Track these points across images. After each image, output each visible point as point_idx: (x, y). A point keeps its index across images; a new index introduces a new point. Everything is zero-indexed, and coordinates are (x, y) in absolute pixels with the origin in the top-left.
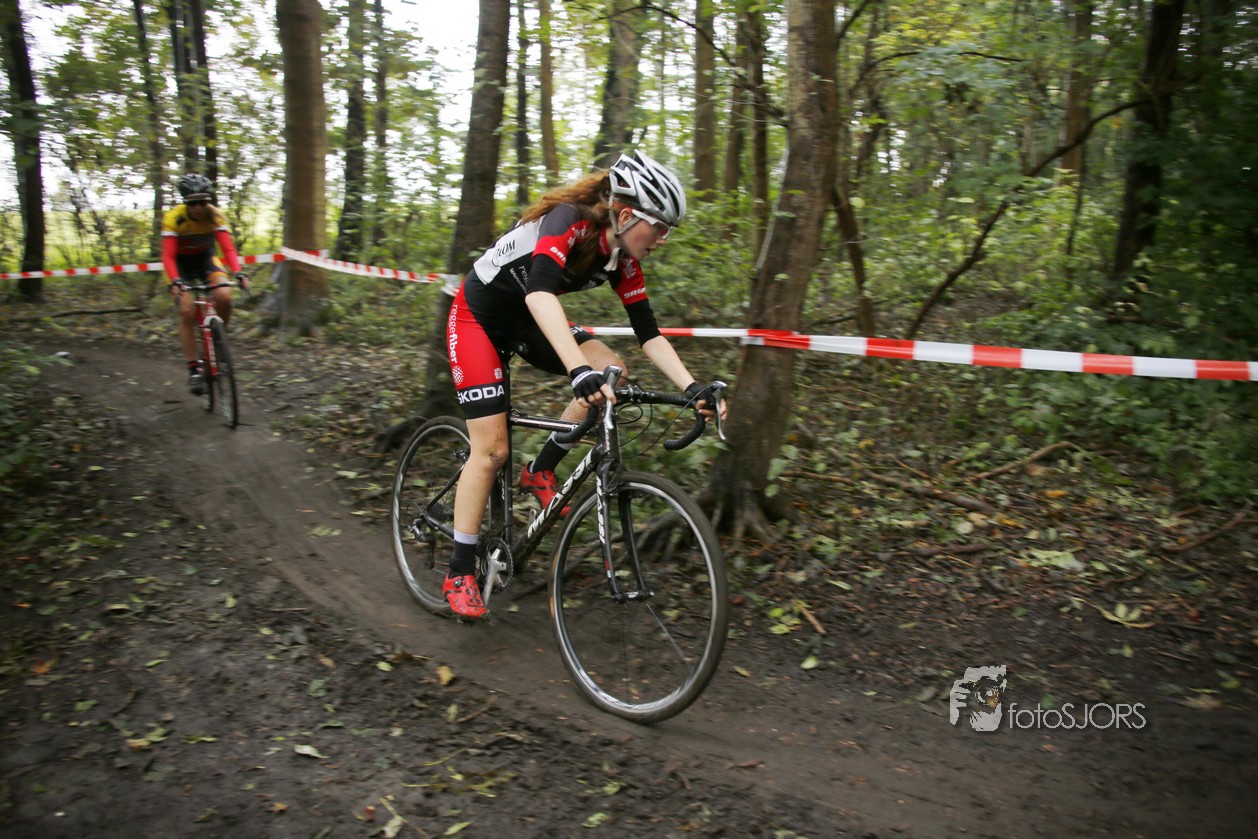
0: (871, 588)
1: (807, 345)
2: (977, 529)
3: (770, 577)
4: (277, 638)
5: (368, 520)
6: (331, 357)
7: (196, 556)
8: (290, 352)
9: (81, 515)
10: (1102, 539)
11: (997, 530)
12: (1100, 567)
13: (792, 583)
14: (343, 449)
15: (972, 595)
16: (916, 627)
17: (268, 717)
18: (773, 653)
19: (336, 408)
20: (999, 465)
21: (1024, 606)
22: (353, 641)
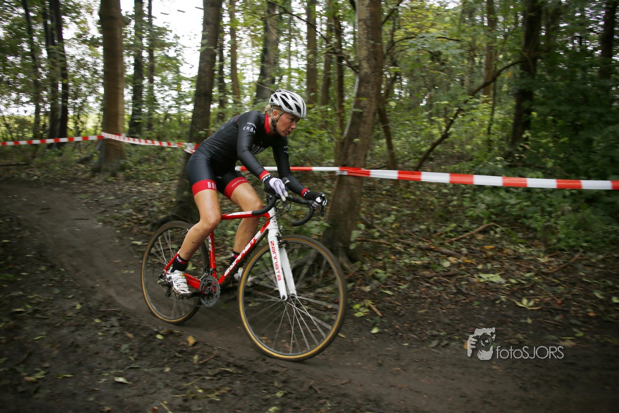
0: (403, 294)
1: (369, 174)
2: (453, 265)
3: (353, 289)
4: (103, 324)
6: (127, 187)
7: (60, 284)
8: (106, 185)
10: (513, 268)
11: (462, 265)
12: (513, 281)
13: (363, 292)
14: (135, 230)
15: (452, 296)
16: (426, 312)
17: (100, 364)
18: (356, 326)
19: (131, 211)
20: (461, 235)
21: (478, 301)
22: (143, 325)
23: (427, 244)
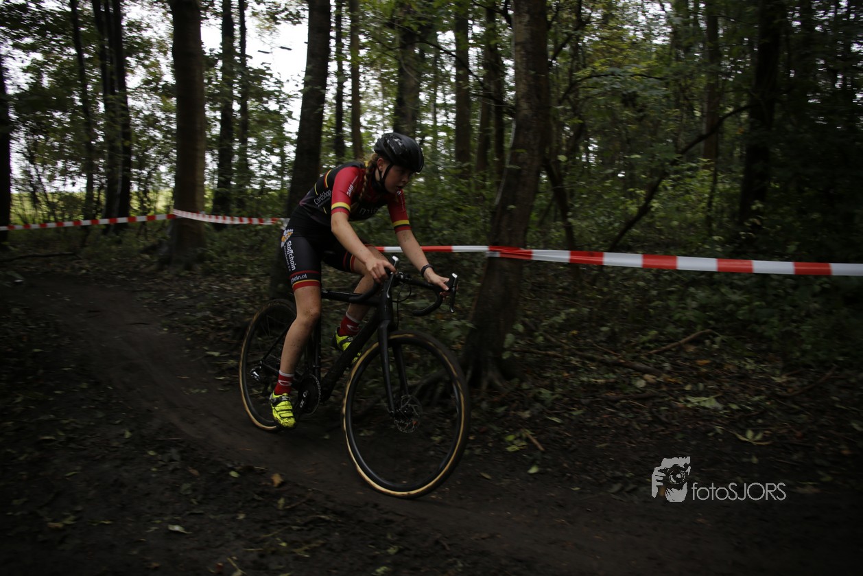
0: (576, 422)
1: (530, 256)
2: (649, 384)
3: (506, 414)
4: (160, 457)
5: (227, 382)
6: (206, 283)
7: (105, 406)
8: (177, 280)
9: (24, 380)
10: (736, 390)
11: (663, 385)
12: (734, 407)
13: (520, 418)
14: (211, 337)
15: (646, 425)
16: (607, 447)
17: (150, 508)
18: (507, 464)
19: (208, 313)
20: (664, 346)
21: (683, 432)
22: (213, 459)
23: (615, 358)
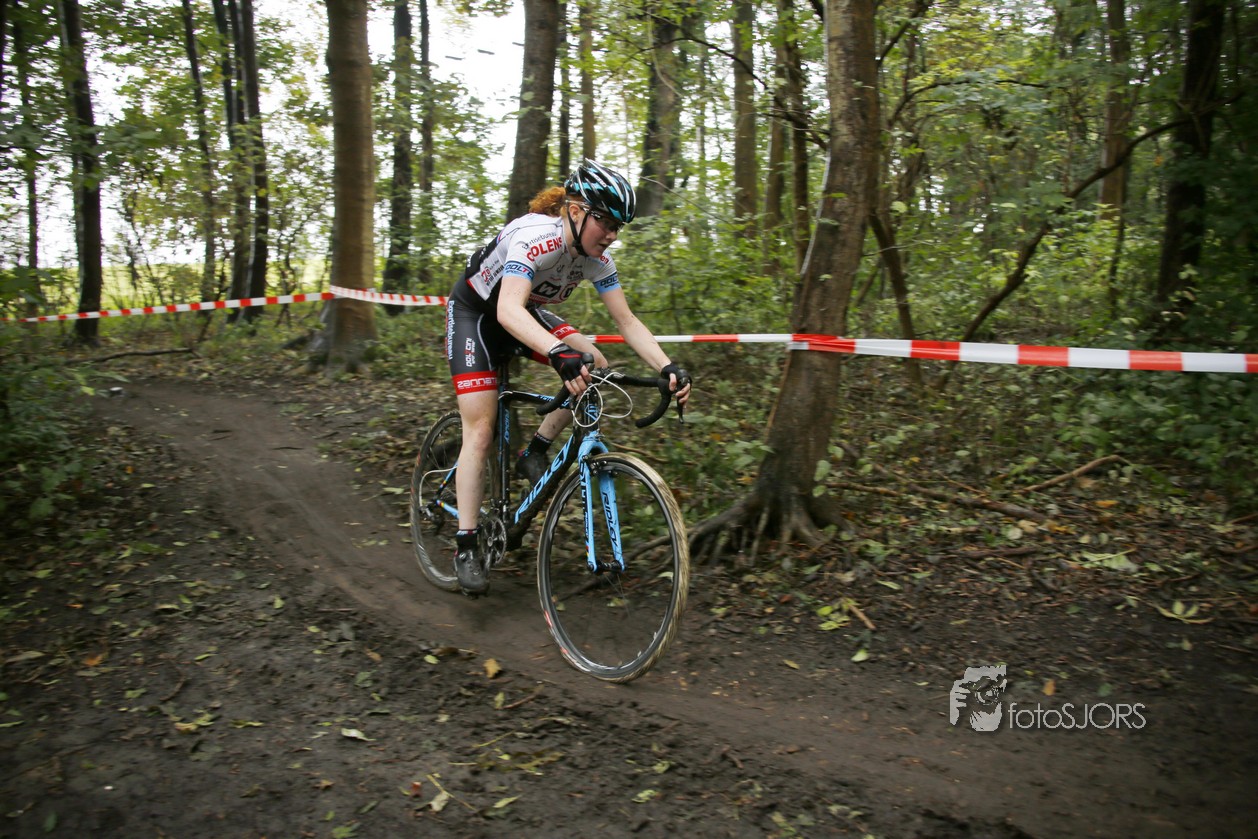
0: (920, 588)
1: (853, 348)
2: (1026, 535)
3: (818, 577)
4: (324, 635)
6: (378, 391)
7: (245, 563)
8: (337, 388)
9: (133, 526)
10: (1157, 543)
11: (1047, 536)
12: (1155, 568)
13: (841, 584)
14: (391, 467)
15: (1024, 594)
16: (967, 624)
17: (315, 705)
18: (822, 647)
19: (383, 433)
20: (1047, 479)
21: (1078, 605)
22: (399, 638)
23: (975, 497)
